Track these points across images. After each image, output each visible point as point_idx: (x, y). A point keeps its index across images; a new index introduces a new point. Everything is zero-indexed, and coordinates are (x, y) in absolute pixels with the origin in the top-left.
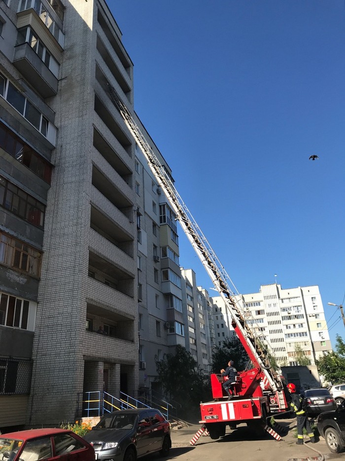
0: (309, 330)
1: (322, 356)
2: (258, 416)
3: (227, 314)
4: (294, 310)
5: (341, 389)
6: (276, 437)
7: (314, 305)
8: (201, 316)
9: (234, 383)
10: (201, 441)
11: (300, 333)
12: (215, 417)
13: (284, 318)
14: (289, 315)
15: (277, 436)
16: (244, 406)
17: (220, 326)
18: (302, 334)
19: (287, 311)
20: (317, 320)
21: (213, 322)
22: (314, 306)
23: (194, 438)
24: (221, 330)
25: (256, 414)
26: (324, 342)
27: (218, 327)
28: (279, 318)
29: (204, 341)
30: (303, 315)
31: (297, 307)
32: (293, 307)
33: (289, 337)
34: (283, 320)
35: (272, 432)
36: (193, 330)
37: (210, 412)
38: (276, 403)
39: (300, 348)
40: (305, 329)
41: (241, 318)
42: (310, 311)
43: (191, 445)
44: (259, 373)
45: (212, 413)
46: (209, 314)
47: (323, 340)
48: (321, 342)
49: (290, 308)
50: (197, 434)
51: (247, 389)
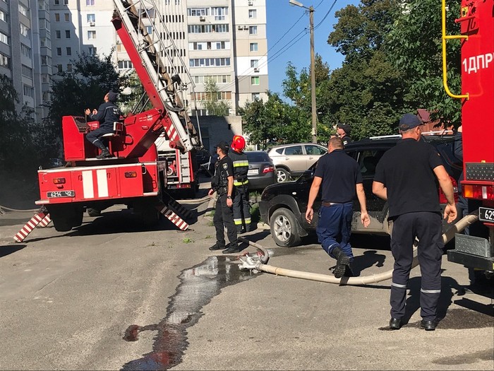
0: (235, 56)
1: (251, 101)
2: (152, 191)
3: (79, 10)
4: (212, 14)
5: (285, 154)
6: (181, 225)
7: (251, 8)
8: (22, 11)
9: (111, 134)
10: (35, 235)
11: (217, 60)
12: (69, 193)
13: (191, 28)
14: (203, 23)
15: (182, 223)
16: (128, 175)
17: (63, 34)
18: (222, 61)
19: (199, 14)
20: (252, 36)
21: (49, 24)
22: (250, 11)
23: (22, 230)
24: (64, 43)
25: (148, 188)
26: (257, 77)
27: (59, 37)
28: (181, 27)
29: (29, 62)
30: (227, 25)
31: (220, 8)
32: (212, 8)
33: (197, 65)
34: (189, 32)
35: (174, 218)
36: (5, 37)
37: (58, 185)
38: (175, 173)
39: (214, 86)
40: (227, 52)
41: (132, 10)
42: (242, 19)
43: (16, 242)
44: (161, 118)
45: (62, 187)
46: (41, 7)
47: (257, 74)
48: (253, 77)
49: (205, 11)
50: (29, 223)
51: (133, 147)
